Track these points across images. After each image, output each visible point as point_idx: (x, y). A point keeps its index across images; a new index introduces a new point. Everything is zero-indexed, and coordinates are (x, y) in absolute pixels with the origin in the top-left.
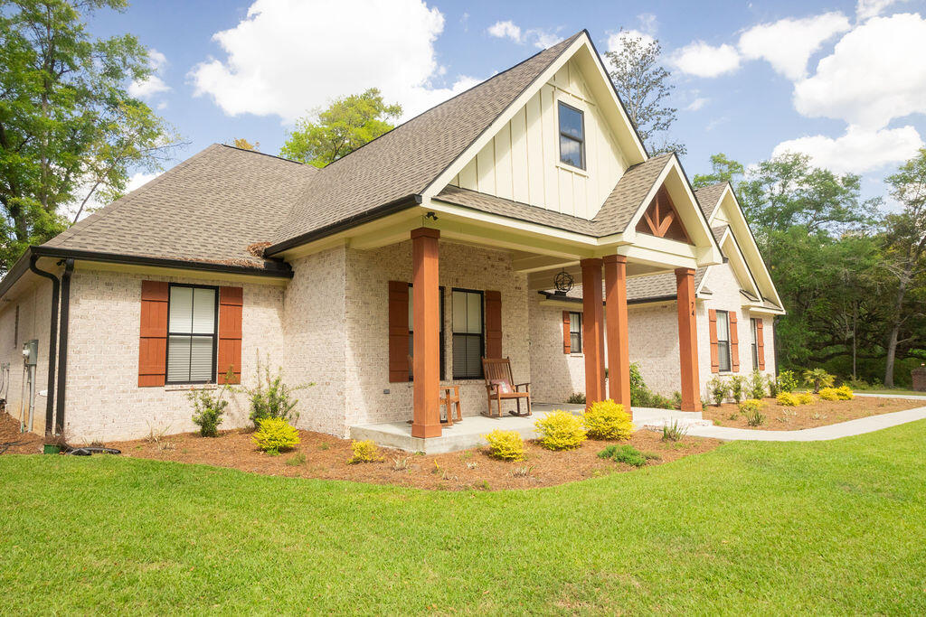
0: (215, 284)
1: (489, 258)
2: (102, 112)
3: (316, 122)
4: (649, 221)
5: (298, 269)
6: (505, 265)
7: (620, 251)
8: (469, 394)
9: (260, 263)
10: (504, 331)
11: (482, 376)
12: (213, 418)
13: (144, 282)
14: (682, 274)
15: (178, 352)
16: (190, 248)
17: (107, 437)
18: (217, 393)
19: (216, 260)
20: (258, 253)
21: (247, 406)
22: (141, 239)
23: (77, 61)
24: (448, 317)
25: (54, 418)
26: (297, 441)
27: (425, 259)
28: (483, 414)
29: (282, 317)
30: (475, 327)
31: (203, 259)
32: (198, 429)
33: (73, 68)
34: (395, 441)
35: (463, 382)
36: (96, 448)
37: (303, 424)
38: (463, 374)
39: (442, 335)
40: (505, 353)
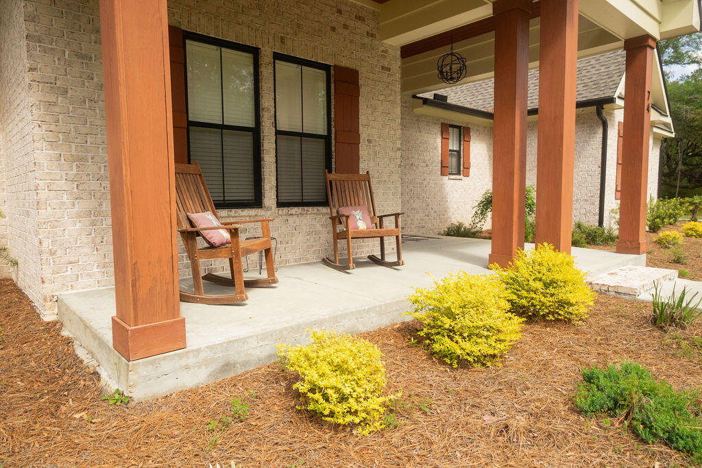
1: (339, 11)
6: (368, 28)
8: (305, 228)
10: (364, 133)
11: (325, 203)
14: (637, 46)
24: (266, 102)
28: (327, 262)
30: (316, 123)
35: (294, 210)
38: (297, 199)
39: (255, 132)
40: (363, 167)
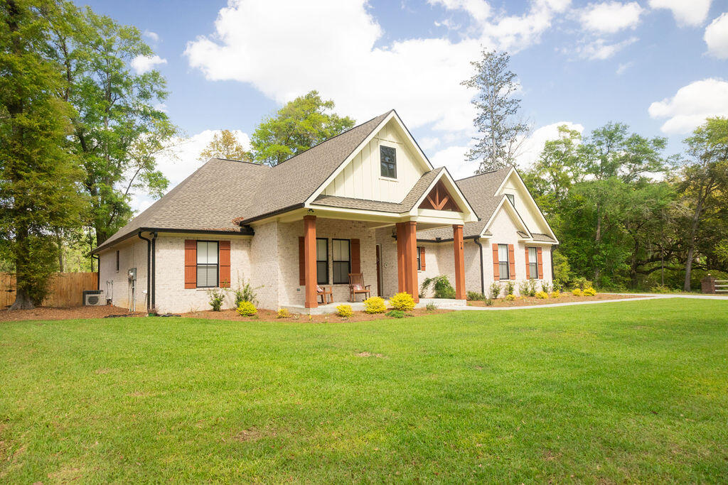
0: (218, 240)
1: (353, 222)
2: (138, 121)
3: (275, 118)
4: (432, 202)
5: (257, 231)
6: (362, 225)
7: (412, 219)
8: (342, 290)
9: (238, 229)
10: (362, 259)
11: (348, 283)
12: (219, 302)
13: (185, 240)
14: (455, 227)
15: (201, 272)
16: (206, 223)
17: (174, 311)
18: (220, 292)
19: (217, 228)
20: (237, 223)
21: (234, 298)
22: (184, 220)
23: (124, 91)
24: (330, 253)
25: (151, 302)
26: (256, 311)
27: (309, 230)
29: (250, 255)
30: (345, 257)
31: (212, 229)
32: (212, 307)
33: (122, 96)
34: (298, 311)
35: (338, 285)
36: (169, 315)
37: (260, 306)
38: (339, 282)
39: (327, 262)
40: (362, 270)
